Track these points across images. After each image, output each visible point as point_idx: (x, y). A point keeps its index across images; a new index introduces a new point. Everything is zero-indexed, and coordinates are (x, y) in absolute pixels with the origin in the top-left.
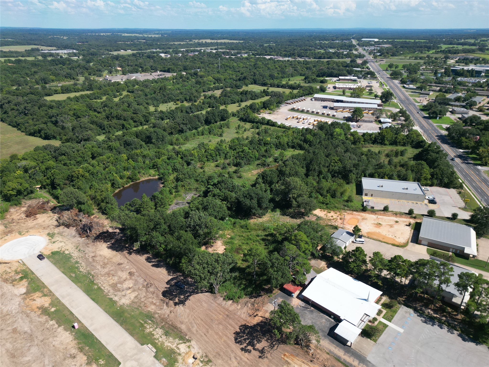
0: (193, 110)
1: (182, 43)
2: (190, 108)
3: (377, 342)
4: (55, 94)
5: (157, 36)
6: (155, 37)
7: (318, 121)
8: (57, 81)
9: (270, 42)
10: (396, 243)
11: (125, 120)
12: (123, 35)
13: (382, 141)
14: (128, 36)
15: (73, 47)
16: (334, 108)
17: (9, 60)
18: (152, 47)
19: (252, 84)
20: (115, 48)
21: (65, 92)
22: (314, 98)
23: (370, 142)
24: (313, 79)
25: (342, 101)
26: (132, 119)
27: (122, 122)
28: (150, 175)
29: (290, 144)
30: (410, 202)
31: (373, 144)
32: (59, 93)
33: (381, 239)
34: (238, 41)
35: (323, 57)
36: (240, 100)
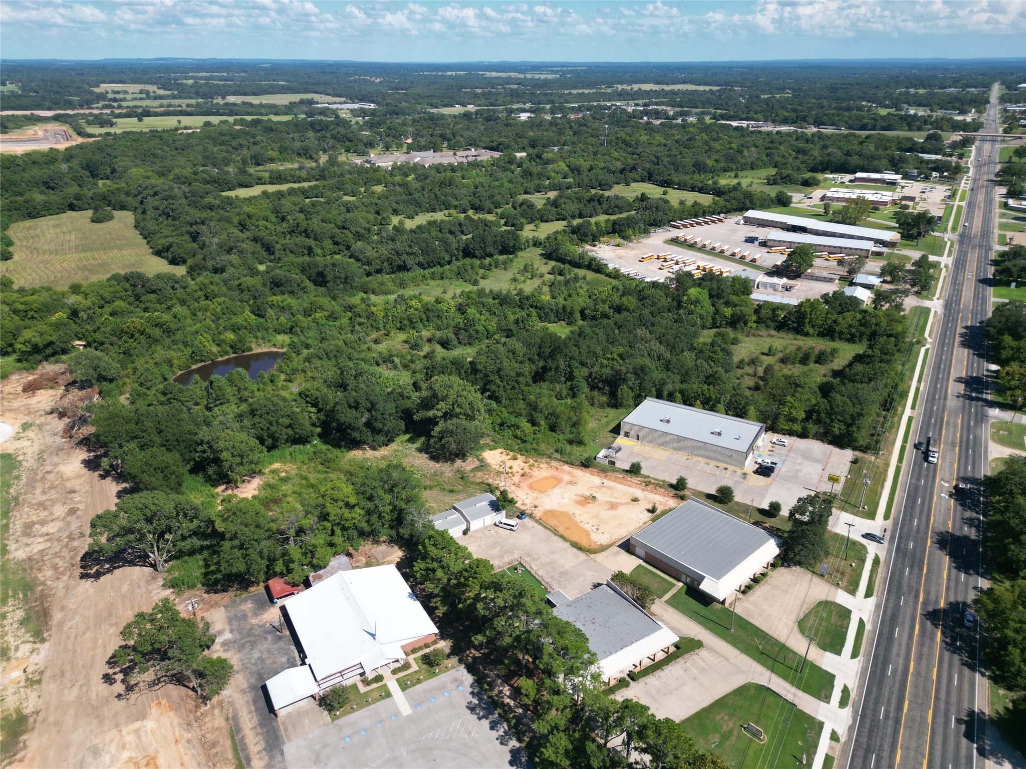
0: (464, 228)
1: (586, 91)
2: (460, 225)
3: (335, 722)
4: (257, 184)
5: (551, 77)
6: (546, 79)
7: (704, 270)
8: (280, 160)
9: (785, 88)
10: (584, 543)
11: (316, 239)
12: (488, 74)
13: (799, 326)
14: (496, 78)
15: (374, 99)
16: (769, 244)
17: (242, 120)
18: (518, 99)
19: (643, 181)
20: (446, 101)
21: (275, 181)
22: (745, 218)
23: (772, 325)
24: (784, 175)
25: (803, 230)
26: (332, 238)
27: (311, 242)
28: (274, 345)
29: (587, 312)
30: (713, 463)
31: (778, 331)
32: (265, 184)
33: (561, 530)
34: (707, 88)
35: (870, 127)
36: (577, 213)
